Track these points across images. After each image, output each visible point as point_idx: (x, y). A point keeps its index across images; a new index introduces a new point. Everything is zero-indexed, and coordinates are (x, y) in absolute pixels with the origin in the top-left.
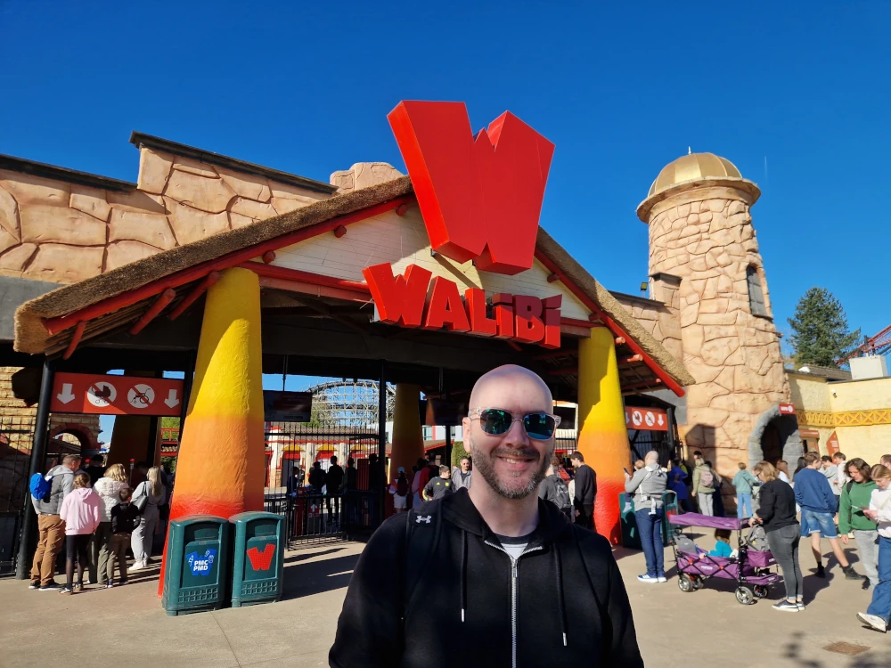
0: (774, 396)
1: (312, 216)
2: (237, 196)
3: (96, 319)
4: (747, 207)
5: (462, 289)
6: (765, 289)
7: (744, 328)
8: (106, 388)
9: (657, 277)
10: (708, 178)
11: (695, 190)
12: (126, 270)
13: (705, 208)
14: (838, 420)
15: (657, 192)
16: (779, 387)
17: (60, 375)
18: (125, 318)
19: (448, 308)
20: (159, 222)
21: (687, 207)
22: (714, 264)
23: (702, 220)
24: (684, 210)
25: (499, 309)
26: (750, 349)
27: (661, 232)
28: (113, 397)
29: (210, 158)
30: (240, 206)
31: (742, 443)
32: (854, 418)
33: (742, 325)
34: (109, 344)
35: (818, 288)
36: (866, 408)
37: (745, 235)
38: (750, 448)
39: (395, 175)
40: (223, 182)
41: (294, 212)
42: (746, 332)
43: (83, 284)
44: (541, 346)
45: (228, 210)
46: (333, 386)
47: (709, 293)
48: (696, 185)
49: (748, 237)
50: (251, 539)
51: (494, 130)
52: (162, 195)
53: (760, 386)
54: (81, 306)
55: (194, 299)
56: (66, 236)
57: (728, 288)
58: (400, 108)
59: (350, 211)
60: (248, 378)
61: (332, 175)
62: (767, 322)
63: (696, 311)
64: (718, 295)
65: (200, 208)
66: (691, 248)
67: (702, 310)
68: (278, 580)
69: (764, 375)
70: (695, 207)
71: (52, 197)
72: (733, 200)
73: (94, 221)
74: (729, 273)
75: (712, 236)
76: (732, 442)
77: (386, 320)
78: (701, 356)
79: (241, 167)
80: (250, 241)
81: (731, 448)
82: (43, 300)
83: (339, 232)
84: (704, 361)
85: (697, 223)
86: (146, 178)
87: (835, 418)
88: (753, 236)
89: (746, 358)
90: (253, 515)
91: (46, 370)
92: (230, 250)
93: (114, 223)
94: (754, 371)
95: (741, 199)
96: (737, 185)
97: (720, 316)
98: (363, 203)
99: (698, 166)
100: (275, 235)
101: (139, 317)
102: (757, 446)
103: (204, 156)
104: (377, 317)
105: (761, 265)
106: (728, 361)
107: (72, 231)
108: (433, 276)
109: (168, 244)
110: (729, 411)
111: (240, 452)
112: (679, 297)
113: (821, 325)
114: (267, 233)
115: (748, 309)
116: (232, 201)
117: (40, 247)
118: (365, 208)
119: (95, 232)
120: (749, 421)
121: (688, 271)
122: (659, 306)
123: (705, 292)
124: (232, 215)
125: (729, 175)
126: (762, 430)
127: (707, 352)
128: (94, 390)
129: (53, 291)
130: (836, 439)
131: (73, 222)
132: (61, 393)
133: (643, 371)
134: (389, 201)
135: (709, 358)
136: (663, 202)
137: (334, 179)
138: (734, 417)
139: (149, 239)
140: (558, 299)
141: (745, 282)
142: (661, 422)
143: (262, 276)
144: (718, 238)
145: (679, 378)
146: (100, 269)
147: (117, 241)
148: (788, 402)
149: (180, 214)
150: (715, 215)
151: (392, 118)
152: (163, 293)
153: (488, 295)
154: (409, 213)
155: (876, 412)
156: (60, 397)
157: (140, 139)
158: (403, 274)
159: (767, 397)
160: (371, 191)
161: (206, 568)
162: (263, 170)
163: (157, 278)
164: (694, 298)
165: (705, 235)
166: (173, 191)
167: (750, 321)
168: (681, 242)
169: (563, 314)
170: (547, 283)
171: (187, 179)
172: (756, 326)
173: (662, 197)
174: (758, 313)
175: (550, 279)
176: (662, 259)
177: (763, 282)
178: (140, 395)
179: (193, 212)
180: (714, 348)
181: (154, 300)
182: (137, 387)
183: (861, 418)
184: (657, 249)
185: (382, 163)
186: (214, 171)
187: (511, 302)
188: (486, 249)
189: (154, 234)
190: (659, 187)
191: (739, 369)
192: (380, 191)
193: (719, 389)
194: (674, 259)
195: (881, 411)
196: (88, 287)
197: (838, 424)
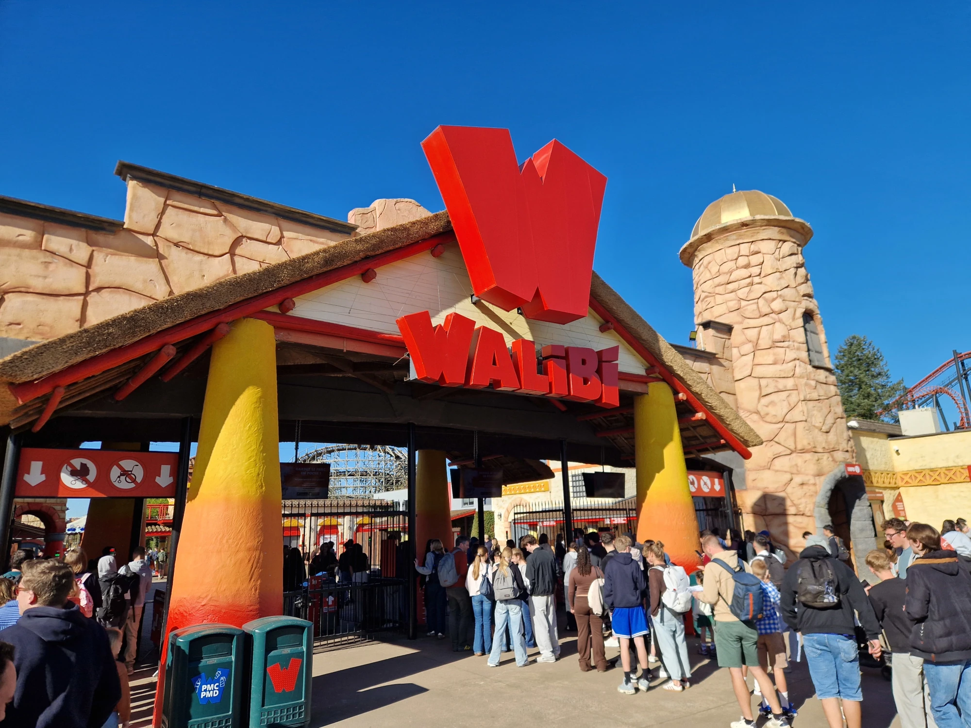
0: (840, 456)
1: (337, 257)
2: (242, 237)
3: (76, 383)
4: (800, 249)
5: (509, 341)
6: (823, 337)
7: (804, 381)
8: (83, 466)
9: (706, 325)
10: (758, 217)
11: (744, 230)
12: (116, 322)
13: (756, 249)
14: (902, 479)
15: (702, 233)
16: (844, 445)
17: (28, 451)
18: (110, 381)
19: (494, 364)
20: (151, 266)
21: (736, 248)
22: (768, 310)
23: (753, 263)
24: (732, 252)
25: (551, 364)
26: (811, 404)
27: (708, 276)
28: (92, 477)
29: (210, 192)
30: (246, 248)
31: (807, 509)
32: (920, 477)
33: (801, 377)
34: (88, 412)
35: (857, 336)
36: (933, 466)
37: (800, 279)
38: (816, 515)
39: (422, 213)
40: (225, 220)
41: (317, 253)
42: (806, 384)
43: (62, 341)
44: (598, 405)
45: (232, 252)
46: (333, 451)
47: (764, 343)
48: (744, 225)
49: (802, 281)
50: (273, 653)
51: (541, 160)
52: (154, 235)
53: (824, 445)
54: (58, 368)
55: (194, 356)
56: (38, 284)
57: (784, 336)
58: (437, 134)
59: (380, 251)
60: (263, 451)
61: (350, 214)
62: (827, 373)
63: (751, 363)
64: (775, 344)
65: (197, 249)
66: (742, 293)
67: (756, 361)
68: (306, 703)
69: (827, 432)
70: (745, 249)
71: (21, 238)
72: (785, 241)
73: (72, 266)
74: (784, 320)
75: (764, 280)
76: (797, 508)
77: (426, 378)
78: (758, 413)
79: (246, 203)
80: (265, 288)
81: (795, 515)
82: (11, 361)
83: (367, 276)
84: (762, 418)
85: (747, 266)
86: (134, 215)
87: (899, 478)
88: (807, 280)
89: (808, 413)
90: (275, 622)
91: (10, 445)
92: (242, 298)
93: (96, 269)
94: (817, 427)
95: (794, 240)
96: (788, 225)
97: (778, 367)
98: (395, 243)
99: (746, 205)
100: (293, 280)
101: (128, 379)
102: (824, 511)
103: (203, 190)
104: (413, 375)
105: (817, 311)
106: (788, 418)
107: (45, 277)
108: (476, 327)
109: (161, 293)
110: (792, 474)
111: (253, 543)
112: (730, 347)
113: (862, 376)
114: (285, 278)
115: (807, 360)
116: (237, 242)
117: (6, 296)
118: (397, 249)
119: (73, 279)
120: (815, 484)
121: (739, 319)
122: (709, 357)
123: (759, 342)
124: (236, 259)
125: (779, 214)
126: (829, 494)
127: (765, 408)
128: (70, 469)
129: (24, 350)
130: (901, 501)
131: (47, 267)
132: (29, 473)
133: (704, 431)
134: (424, 240)
135: (767, 414)
136: (709, 244)
137: (352, 218)
138: (798, 479)
139: (138, 286)
140: (614, 351)
141: (802, 329)
142: (717, 487)
143: (277, 328)
144: (771, 282)
145: (746, 438)
146: (78, 323)
147: (99, 289)
148: (854, 462)
149: (175, 257)
150: (767, 257)
151: (427, 146)
152: (160, 350)
153: (537, 347)
154: (446, 254)
155: (944, 470)
156: (27, 478)
157: (127, 170)
158: (443, 325)
159: (832, 457)
160: (404, 229)
161: (216, 693)
162: (272, 207)
163: (153, 332)
164: (748, 348)
165: (757, 280)
166: (166, 231)
167: (810, 373)
168: (731, 287)
169: (621, 369)
170: (600, 334)
171: (184, 217)
172: (817, 378)
173: (708, 238)
174: (817, 364)
175: (603, 329)
176: (709, 306)
177: (821, 329)
178: (125, 473)
179: (190, 254)
180: (772, 403)
181: (146, 360)
182: (122, 463)
183: (928, 476)
184: (703, 295)
185: (406, 200)
186: (216, 208)
187: (564, 355)
188: (537, 294)
189: (145, 281)
190: (703, 229)
191: (800, 426)
192: (414, 230)
193: (779, 449)
194: (724, 306)
195: (948, 469)
196: (68, 344)
197: (903, 484)
